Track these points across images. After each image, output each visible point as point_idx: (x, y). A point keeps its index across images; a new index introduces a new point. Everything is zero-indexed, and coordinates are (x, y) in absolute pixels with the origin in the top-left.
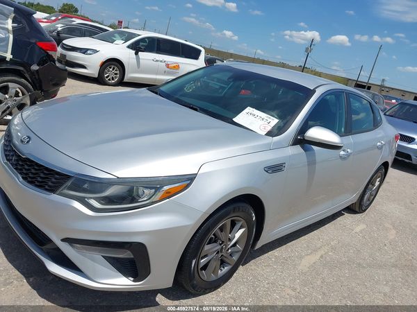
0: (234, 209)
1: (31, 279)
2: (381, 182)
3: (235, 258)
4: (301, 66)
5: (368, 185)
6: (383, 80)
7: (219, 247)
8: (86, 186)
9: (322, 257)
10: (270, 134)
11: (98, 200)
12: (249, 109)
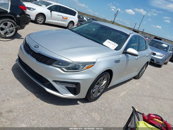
0: (105, 74)
1: (36, 95)
2: (146, 68)
3: (102, 90)
4: (112, 21)
5: (142, 69)
6: (143, 30)
7: (99, 86)
8: (60, 64)
9: (127, 92)
10: (116, 49)
11: (65, 68)
12: (108, 40)
